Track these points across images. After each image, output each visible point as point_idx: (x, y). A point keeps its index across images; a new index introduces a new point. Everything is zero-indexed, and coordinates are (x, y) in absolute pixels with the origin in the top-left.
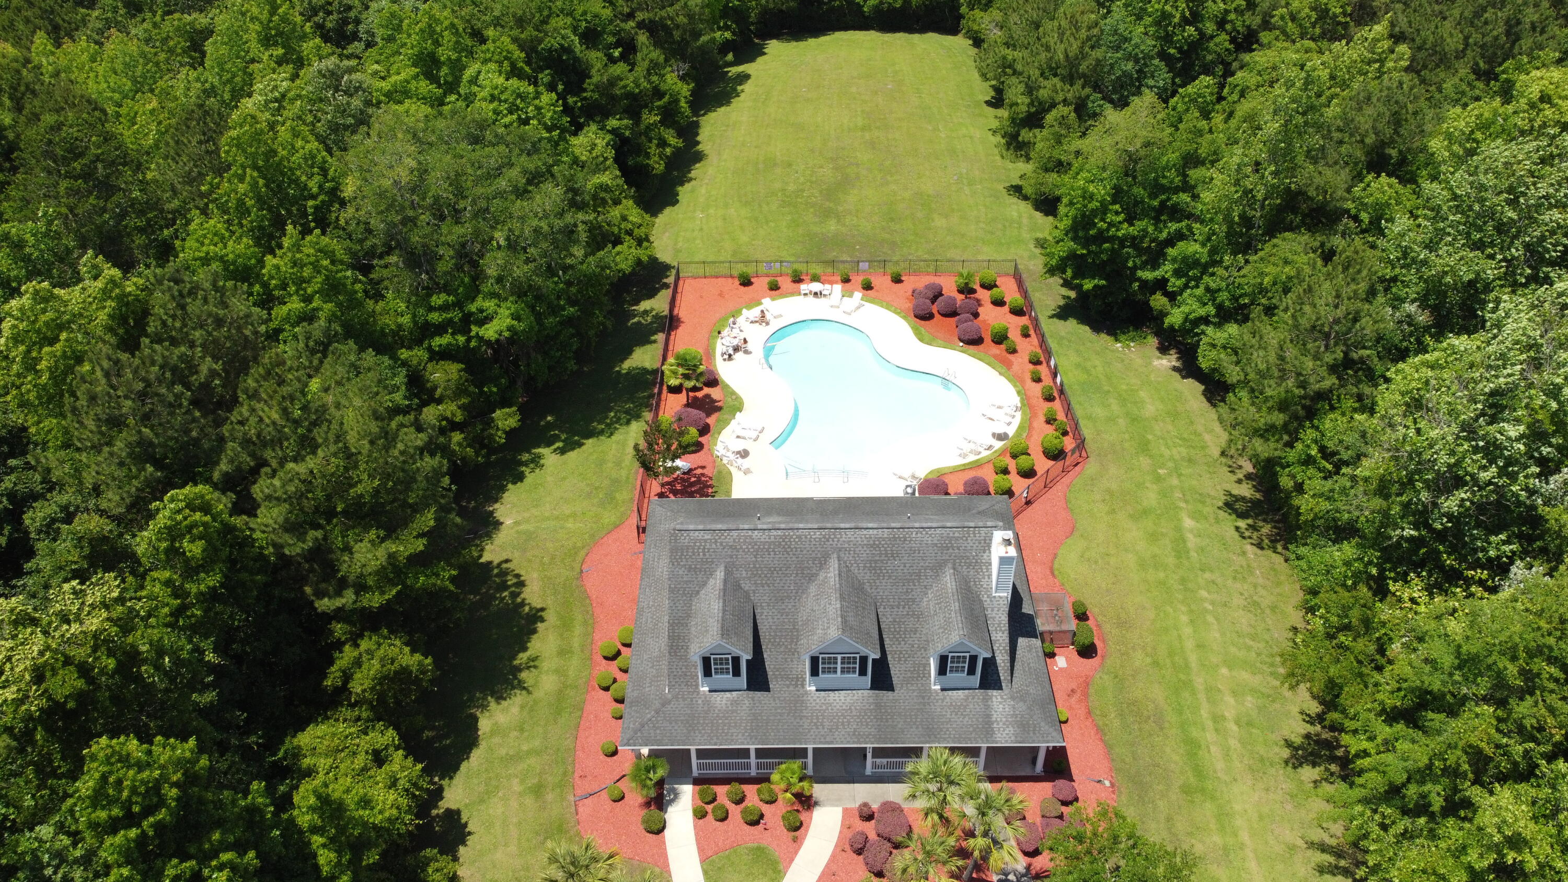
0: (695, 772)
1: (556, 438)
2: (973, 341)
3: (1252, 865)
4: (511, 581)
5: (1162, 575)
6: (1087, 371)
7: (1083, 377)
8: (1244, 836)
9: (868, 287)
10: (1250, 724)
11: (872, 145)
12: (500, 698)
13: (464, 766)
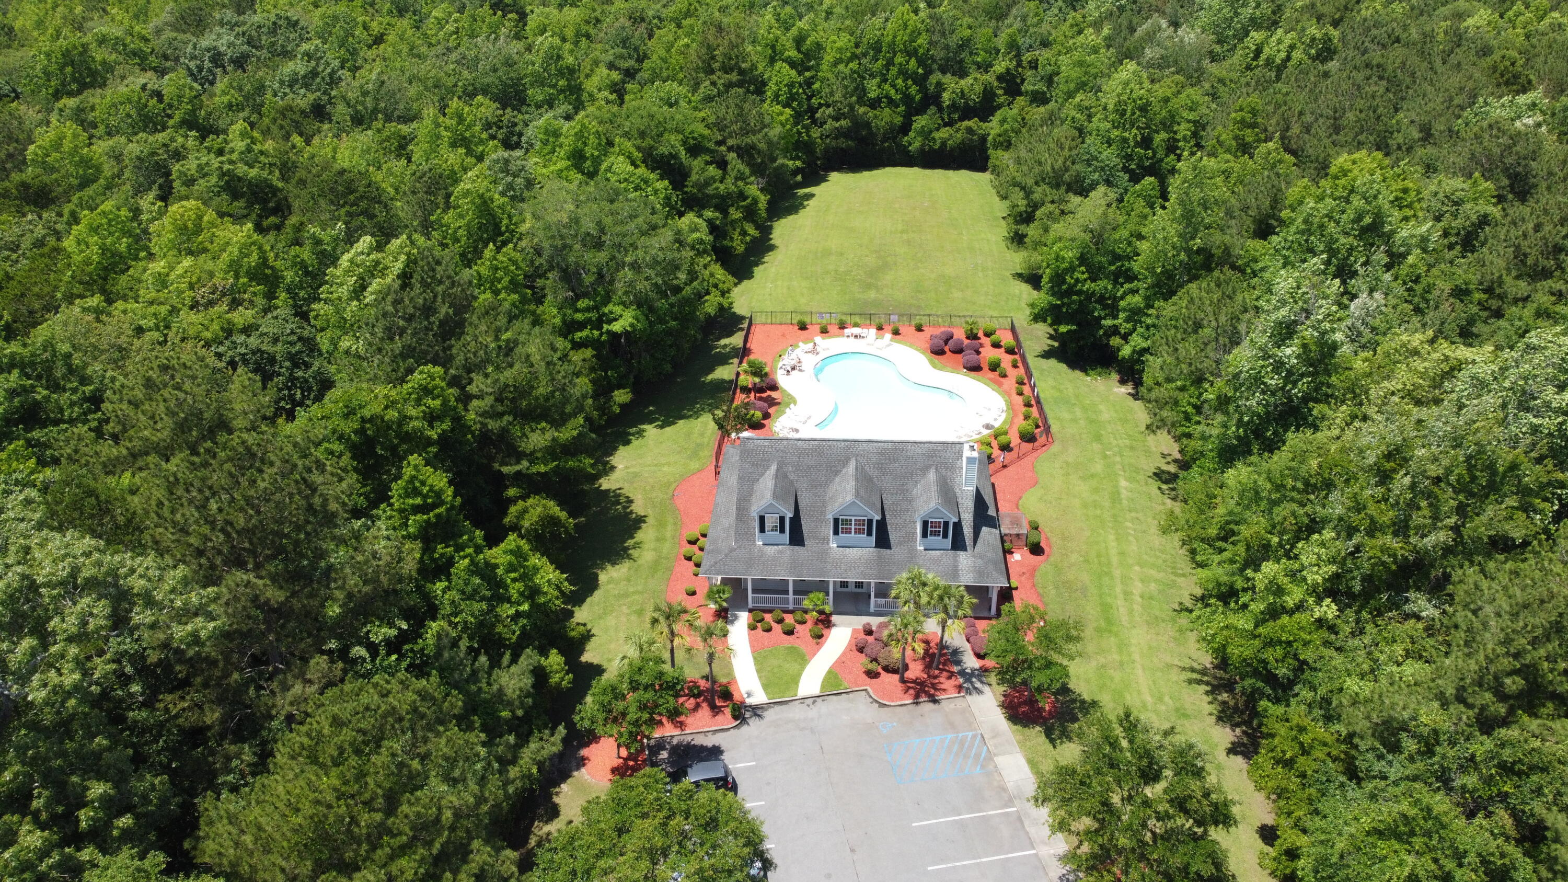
0: (750, 605)
1: (657, 420)
2: (975, 368)
3: (1139, 672)
4: (622, 500)
5: (1098, 512)
6: (1060, 391)
7: (1057, 394)
8: (1136, 657)
9: (896, 333)
10: (1151, 598)
11: (909, 242)
12: (614, 564)
13: (589, 600)
